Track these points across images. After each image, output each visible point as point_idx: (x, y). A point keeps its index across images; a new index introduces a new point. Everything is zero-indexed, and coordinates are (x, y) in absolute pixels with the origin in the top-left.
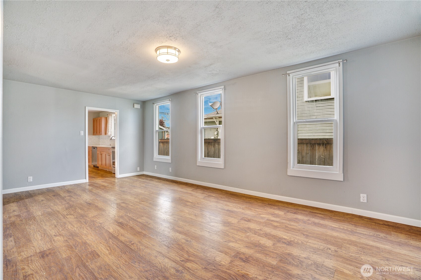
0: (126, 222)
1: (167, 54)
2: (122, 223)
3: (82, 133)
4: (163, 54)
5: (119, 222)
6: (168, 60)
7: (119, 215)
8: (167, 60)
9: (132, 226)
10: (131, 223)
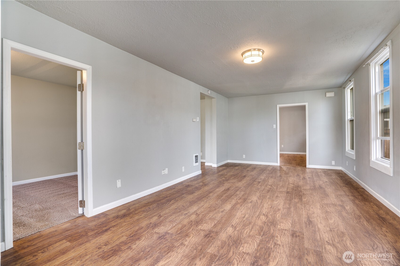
1: (251, 56)
3: (275, 126)
4: (248, 57)
6: (253, 61)
8: (251, 61)
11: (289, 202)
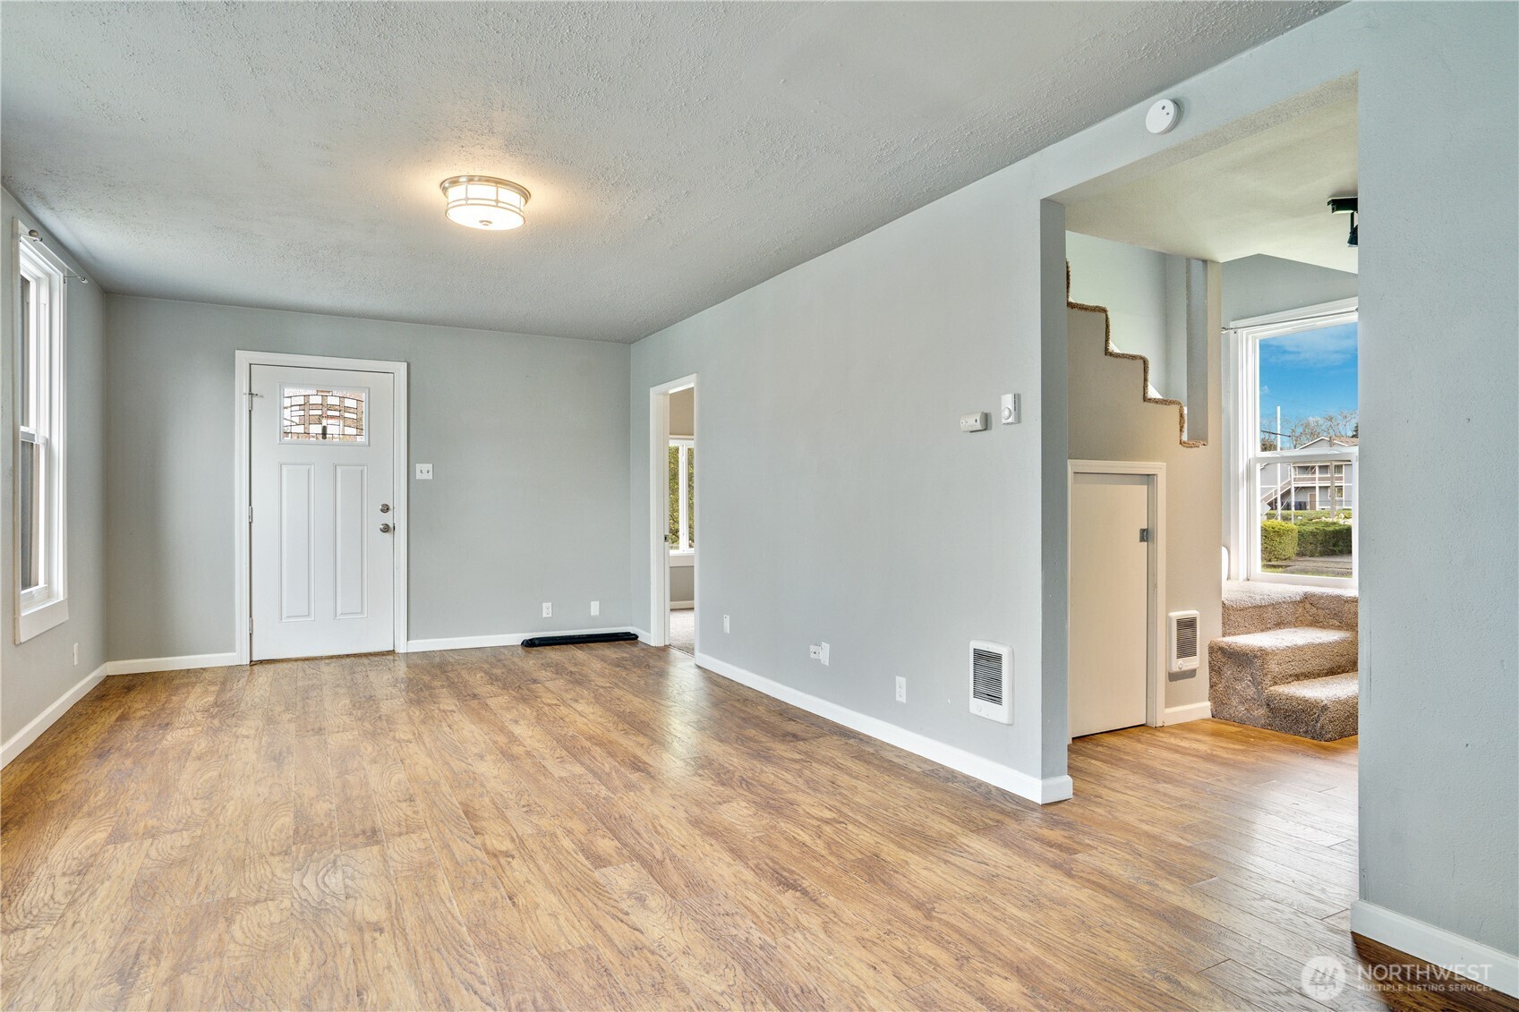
0: (622, 769)
2: (634, 768)
5: (643, 772)
7: (638, 793)
9: (610, 759)
10: (608, 765)
11: (348, 791)
